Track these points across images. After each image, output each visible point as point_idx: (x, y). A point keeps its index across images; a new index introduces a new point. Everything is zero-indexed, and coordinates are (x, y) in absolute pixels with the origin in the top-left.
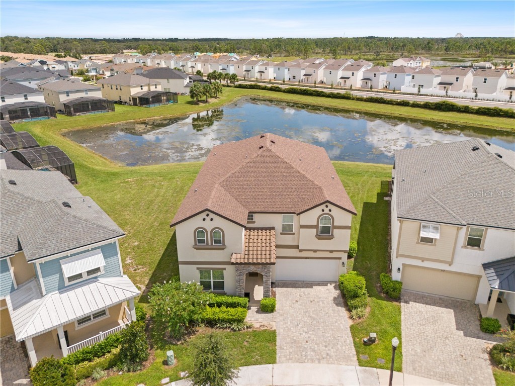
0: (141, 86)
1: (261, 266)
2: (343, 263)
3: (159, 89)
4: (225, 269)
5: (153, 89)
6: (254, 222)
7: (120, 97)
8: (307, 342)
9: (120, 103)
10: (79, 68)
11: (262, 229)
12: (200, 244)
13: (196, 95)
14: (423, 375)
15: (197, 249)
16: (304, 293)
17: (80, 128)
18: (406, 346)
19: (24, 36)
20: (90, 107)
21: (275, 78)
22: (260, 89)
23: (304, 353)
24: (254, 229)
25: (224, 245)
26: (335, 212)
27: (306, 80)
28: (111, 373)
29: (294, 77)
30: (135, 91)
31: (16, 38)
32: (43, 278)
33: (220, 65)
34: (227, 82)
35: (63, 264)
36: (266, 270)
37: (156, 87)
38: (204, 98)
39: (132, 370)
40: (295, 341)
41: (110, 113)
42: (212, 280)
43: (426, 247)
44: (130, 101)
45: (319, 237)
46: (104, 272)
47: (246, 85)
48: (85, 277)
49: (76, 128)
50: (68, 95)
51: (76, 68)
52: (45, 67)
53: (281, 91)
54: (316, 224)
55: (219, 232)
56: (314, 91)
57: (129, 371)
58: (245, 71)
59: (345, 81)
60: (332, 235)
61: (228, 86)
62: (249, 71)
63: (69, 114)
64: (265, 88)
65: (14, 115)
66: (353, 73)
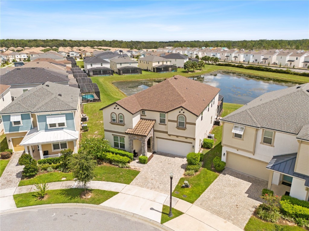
0: (159, 62)
1: (140, 137)
2: (193, 146)
3: (169, 64)
4: (125, 137)
5: (165, 63)
6: (146, 116)
7: (147, 67)
8: (152, 180)
9: (147, 70)
10: (137, 54)
11: (149, 120)
12: (113, 122)
13: (187, 67)
14: (204, 208)
15: (112, 124)
16: (168, 160)
17: (122, 81)
18: (205, 193)
19: (120, 40)
20: (130, 71)
21: (244, 61)
22: (231, 66)
23: (146, 184)
24: (145, 119)
25: (124, 123)
26: (187, 114)
27: (264, 62)
28: (56, 171)
29: (256, 60)
30: (155, 65)
31: (117, 41)
32: (39, 122)
33: (212, 53)
34: (212, 62)
35: (48, 118)
36: (143, 140)
37: (167, 63)
38: (192, 70)
39: (64, 171)
40: (146, 178)
41: (139, 75)
42: (119, 142)
43: (237, 140)
44: (152, 69)
45: (178, 128)
46: (66, 127)
47: (223, 64)
48: (57, 126)
49: (120, 81)
50: (121, 65)
51: (136, 54)
52: (122, 53)
53: (243, 68)
54: (176, 120)
55: (121, 116)
56: (265, 68)
57: (63, 171)
58: (226, 56)
59: (291, 63)
60: (186, 127)
61: (212, 64)
62: (228, 56)
63: (120, 74)
64: (234, 66)
65: (95, 73)
66: (297, 58)
